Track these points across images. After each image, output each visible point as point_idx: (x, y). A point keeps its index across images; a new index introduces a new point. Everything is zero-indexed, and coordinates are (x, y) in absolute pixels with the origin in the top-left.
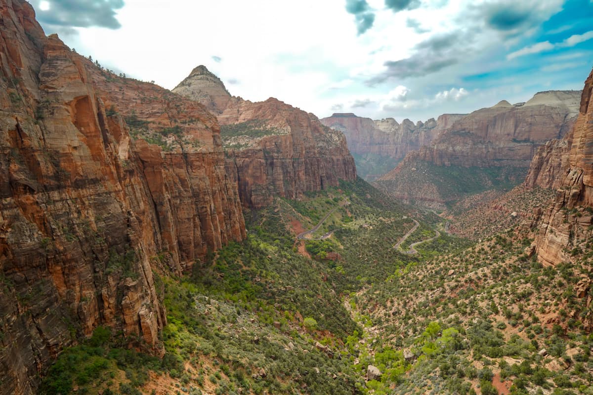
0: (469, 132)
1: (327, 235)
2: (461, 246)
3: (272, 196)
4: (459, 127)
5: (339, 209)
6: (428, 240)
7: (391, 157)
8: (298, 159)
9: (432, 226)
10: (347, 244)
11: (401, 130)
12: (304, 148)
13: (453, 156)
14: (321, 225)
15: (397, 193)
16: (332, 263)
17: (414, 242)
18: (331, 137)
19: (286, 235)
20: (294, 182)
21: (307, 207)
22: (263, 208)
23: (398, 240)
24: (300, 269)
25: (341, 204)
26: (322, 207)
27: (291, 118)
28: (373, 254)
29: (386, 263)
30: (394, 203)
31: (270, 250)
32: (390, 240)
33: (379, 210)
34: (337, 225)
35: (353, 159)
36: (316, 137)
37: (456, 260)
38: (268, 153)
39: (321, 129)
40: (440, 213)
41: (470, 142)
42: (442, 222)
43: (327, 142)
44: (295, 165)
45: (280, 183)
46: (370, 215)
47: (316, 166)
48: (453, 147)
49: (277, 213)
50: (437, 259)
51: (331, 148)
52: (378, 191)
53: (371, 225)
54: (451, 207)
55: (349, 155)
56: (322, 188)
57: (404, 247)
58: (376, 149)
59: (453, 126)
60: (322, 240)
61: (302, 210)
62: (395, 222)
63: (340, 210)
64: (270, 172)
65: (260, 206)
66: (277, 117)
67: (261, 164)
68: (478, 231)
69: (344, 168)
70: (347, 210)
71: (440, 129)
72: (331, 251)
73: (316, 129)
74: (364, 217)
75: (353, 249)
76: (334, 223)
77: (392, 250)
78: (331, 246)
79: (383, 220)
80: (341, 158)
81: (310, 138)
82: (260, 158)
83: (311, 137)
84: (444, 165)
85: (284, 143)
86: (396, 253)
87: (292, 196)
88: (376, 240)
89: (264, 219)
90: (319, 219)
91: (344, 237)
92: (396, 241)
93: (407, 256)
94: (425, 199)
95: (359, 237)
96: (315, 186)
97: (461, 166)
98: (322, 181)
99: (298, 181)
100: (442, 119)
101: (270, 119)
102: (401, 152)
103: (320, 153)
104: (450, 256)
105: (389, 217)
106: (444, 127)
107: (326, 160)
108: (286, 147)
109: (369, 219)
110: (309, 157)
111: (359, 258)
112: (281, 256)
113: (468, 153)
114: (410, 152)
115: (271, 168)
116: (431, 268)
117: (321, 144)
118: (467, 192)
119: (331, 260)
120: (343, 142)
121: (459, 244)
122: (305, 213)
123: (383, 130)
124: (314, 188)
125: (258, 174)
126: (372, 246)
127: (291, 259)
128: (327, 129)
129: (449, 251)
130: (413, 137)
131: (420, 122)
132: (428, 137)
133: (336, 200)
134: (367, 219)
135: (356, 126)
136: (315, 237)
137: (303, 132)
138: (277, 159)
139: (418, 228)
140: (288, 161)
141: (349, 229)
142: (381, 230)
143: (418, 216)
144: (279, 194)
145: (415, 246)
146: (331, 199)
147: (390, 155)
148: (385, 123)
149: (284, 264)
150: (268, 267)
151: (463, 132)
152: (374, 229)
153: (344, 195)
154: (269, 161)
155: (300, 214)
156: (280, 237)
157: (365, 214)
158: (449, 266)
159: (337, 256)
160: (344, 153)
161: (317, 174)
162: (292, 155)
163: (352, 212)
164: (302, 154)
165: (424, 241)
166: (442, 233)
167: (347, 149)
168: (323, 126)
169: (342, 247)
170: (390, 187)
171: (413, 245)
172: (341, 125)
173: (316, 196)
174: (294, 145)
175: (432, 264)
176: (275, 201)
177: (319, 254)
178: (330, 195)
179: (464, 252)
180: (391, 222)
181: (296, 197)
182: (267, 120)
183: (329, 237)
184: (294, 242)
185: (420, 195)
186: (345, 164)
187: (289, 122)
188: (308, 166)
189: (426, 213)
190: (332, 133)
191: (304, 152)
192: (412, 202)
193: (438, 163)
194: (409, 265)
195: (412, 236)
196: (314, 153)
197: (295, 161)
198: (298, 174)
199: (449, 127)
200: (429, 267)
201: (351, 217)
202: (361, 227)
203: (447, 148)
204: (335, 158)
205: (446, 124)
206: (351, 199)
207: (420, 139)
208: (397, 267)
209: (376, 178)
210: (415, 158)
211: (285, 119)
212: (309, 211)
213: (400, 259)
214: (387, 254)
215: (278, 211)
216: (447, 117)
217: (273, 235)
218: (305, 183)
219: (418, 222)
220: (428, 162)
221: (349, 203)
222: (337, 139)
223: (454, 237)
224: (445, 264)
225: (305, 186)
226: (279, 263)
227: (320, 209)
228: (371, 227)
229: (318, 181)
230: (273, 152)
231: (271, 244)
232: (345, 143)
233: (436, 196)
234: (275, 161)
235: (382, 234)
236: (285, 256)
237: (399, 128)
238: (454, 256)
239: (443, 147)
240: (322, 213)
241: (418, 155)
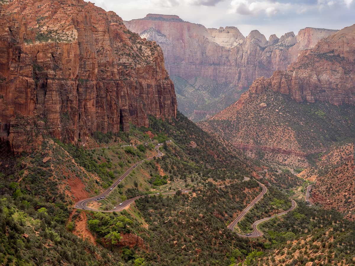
0: (339, 56)
1: (123, 205)
2: (326, 222)
3: (41, 137)
4: (326, 47)
5: (146, 163)
6: (279, 215)
7: (231, 85)
8: (87, 81)
9: (287, 192)
10: (155, 221)
11: (247, 46)
12: (96, 66)
13: (317, 88)
14: (116, 188)
15: (238, 141)
16: (128, 252)
17: (259, 218)
18: (140, 49)
19: (59, 201)
20: (77, 117)
21: (95, 157)
22: (24, 154)
23: (235, 215)
24: (74, 261)
25: (150, 156)
26: (120, 158)
27: (80, 19)
28: (195, 238)
29: (215, 253)
30: (232, 157)
31: (28, 224)
32: (223, 216)
33: (209, 167)
34: (140, 189)
35: (172, 86)
36: (118, 49)
37: (316, 246)
38: (39, 68)
39: (125, 37)
40: (299, 172)
41: (340, 69)
42: (301, 185)
43: (134, 57)
44: (81, 90)
45: (55, 117)
46: (195, 175)
47: (115, 94)
48: (318, 76)
49: (47, 165)
50: (289, 247)
51: (139, 66)
52: (209, 137)
53: (194, 191)
54: (314, 162)
55: (167, 78)
56: (122, 129)
57: (244, 226)
58: (210, 71)
59: (319, 46)
60: (114, 214)
61: (87, 163)
62: (232, 186)
63: (148, 165)
64: (41, 98)
65: (21, 150)
66: (58, 15)
67: (28, 85)
68: (349, 198)
69: (157, 99)
70: (159, 166)
71: (301, 47)
72: (128, 232)
73: (117, 36)
74: (184, 177)
75: (163, 229)
76: (136, 185)
77: (224, 232)
78: (129, 224)
79: (214, 183)
80: (153, 83)
81: (107, 50)
82: (27, 76)
83: (109, 48)
84: (306, 101)
85: (65, 55)
86: (230, 236)
87: (73, 139)
88: (201, 215)
89: (26, 172)
90: (113, 178)
91: (151, 210)
92: (231, 217)
93: (247, 241)
94: (279, 151)
95: (175, 210)
96: (111, 125)
97: (328, 102)
98: (121, 117)
99: (83, 117)
100: (305, 34)
101: (47, 17)
102: (247, 79)
103: (121, 73)
104: (308, 240)
105: (223, 179)
106: (307, 46)
107: (130, 85)
108: (69, 61)
109: (192, 181)
110: (104, 79)
111: (172, 246)
112: (45, 236)
113: (337, 85)
114: (258, 78)
115: (43, 92)
116: (280, 261)
117: (124, 60)
118: (335, 140)
119: (128, 248)
120: (160, 58)
121: (324, 219)
122: (92, 167)
123: (221, 44)
124: (108, 128)
125: (22, 101)
126: (195, 225)
127: (60, 243)
128: (134, 37)
129: (309, 231)
130: (264, 57)
131: (273, 36)
132: (285, 58)
133: (142, 149)
134: (189, 180)
135: (182, 35)
136: (104, 206)
137: (97, 40)
138: (53, 79)
139: (265, 196)
140: (70, 82)
141: (160, 197)
142: (210, 199)
143: (267, 177)
144: (52, 134)
145: (260, 225)
146: (134, 148)
147: (230, 83)
148: (224, 35)
149: (49, 250)
150: (21, 252)
151: (332, 54)
152: (198, 198)
153: (156, 141)
154: (41, 82)
155: (82, 168)
156: (48, 204)
157: (187, 173)
158: (306, 257)
159: (137, 241)
160: (160, 76)
161: (114, 107)
162: (77, 73)
163: (166, 170)
164: (93, 73)
165: (273, 217)
166: (300, 203)
167: (163, 70)
168: (129, 32)
169: (146, 226)
170: (227, 131)
171: (258, 223)
172: (159, 32)
173: (111, 141)
174: (81, 59)
175: (283, 254)
176: (44, 145)
177: (109, 235)
178: (133, 139)
179: (327, 233)
180: (226, 187)
181: (79, 141)
182: (43, 18)
183: (127, 208)
184: (70, 213)
185: (272, 144)
186: (159, 92)
187: (76, 23)
188: (102, 93)
189: (280, 172)
190: (142, 43)
191: (96, 70)
192: (260, 154)
193: (297, 98)
194: (250, 255)
195: (257, 208)
196: (113, 73)
197: (81, 83)
198: (85, 105)
199: (312, 46)
200: (278, 258)
201: (165, 178)
202: (179, 193)
203: (310, 76)
204: (144, 83)
205: (309, 42)
206: (165, 148)
207: (273, 61)
208: (232, 259)
209: (208, 116)
210: (265, 88)
211: (70, 19)
212: (97, 165)
213: (236, 246)
214: (216, 238)
215: (49, 161)
216: (311, 32)
217: (37, 199)
218: (94, 119)
219: (267, 186)
220: (283, 95)
221: (163, 155)
222: (150, 53)
223: (317, 208)
224: (301, 253)
225: (95, 124)
226: (39, 247)
227: (115, 162)
228: (194, 195)
229: (116, 117)
230: (48, 67)
231: (31, 214)
232: (162, 60)
233: (294, 146)
234: (49, 81)
235: (210, 206)
236: (52, 237)
237: (244, 43)
238: (313, 241)
239: (304, 74)
240: (119, 169)
241: (270, 84)
